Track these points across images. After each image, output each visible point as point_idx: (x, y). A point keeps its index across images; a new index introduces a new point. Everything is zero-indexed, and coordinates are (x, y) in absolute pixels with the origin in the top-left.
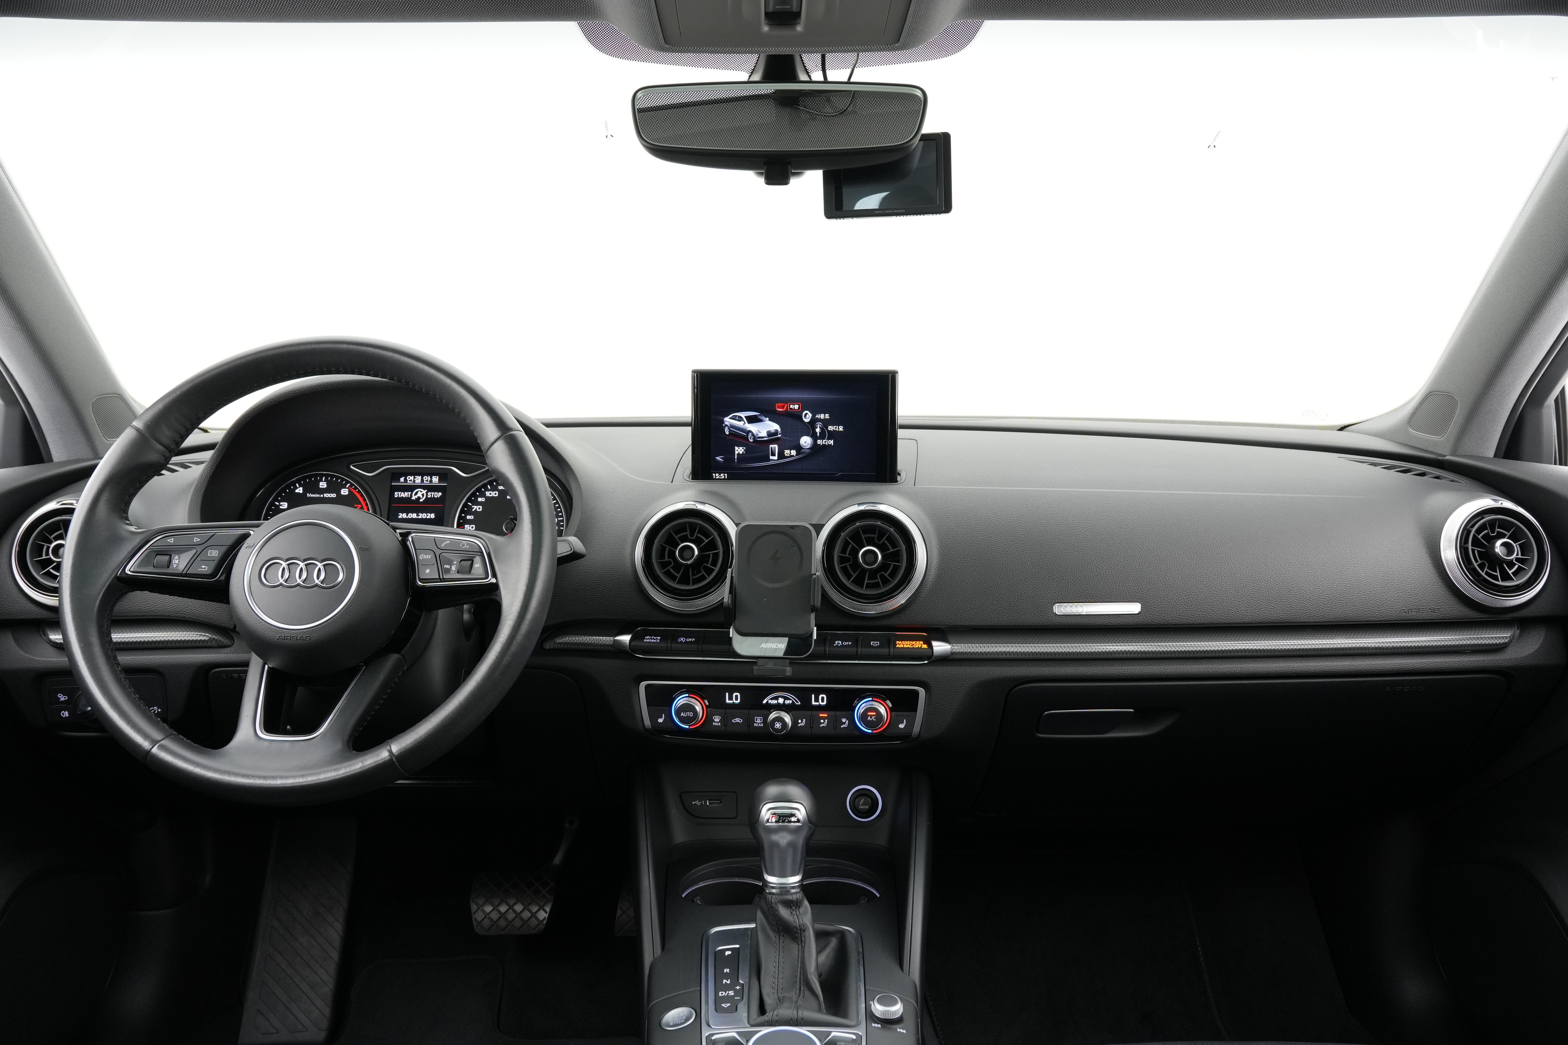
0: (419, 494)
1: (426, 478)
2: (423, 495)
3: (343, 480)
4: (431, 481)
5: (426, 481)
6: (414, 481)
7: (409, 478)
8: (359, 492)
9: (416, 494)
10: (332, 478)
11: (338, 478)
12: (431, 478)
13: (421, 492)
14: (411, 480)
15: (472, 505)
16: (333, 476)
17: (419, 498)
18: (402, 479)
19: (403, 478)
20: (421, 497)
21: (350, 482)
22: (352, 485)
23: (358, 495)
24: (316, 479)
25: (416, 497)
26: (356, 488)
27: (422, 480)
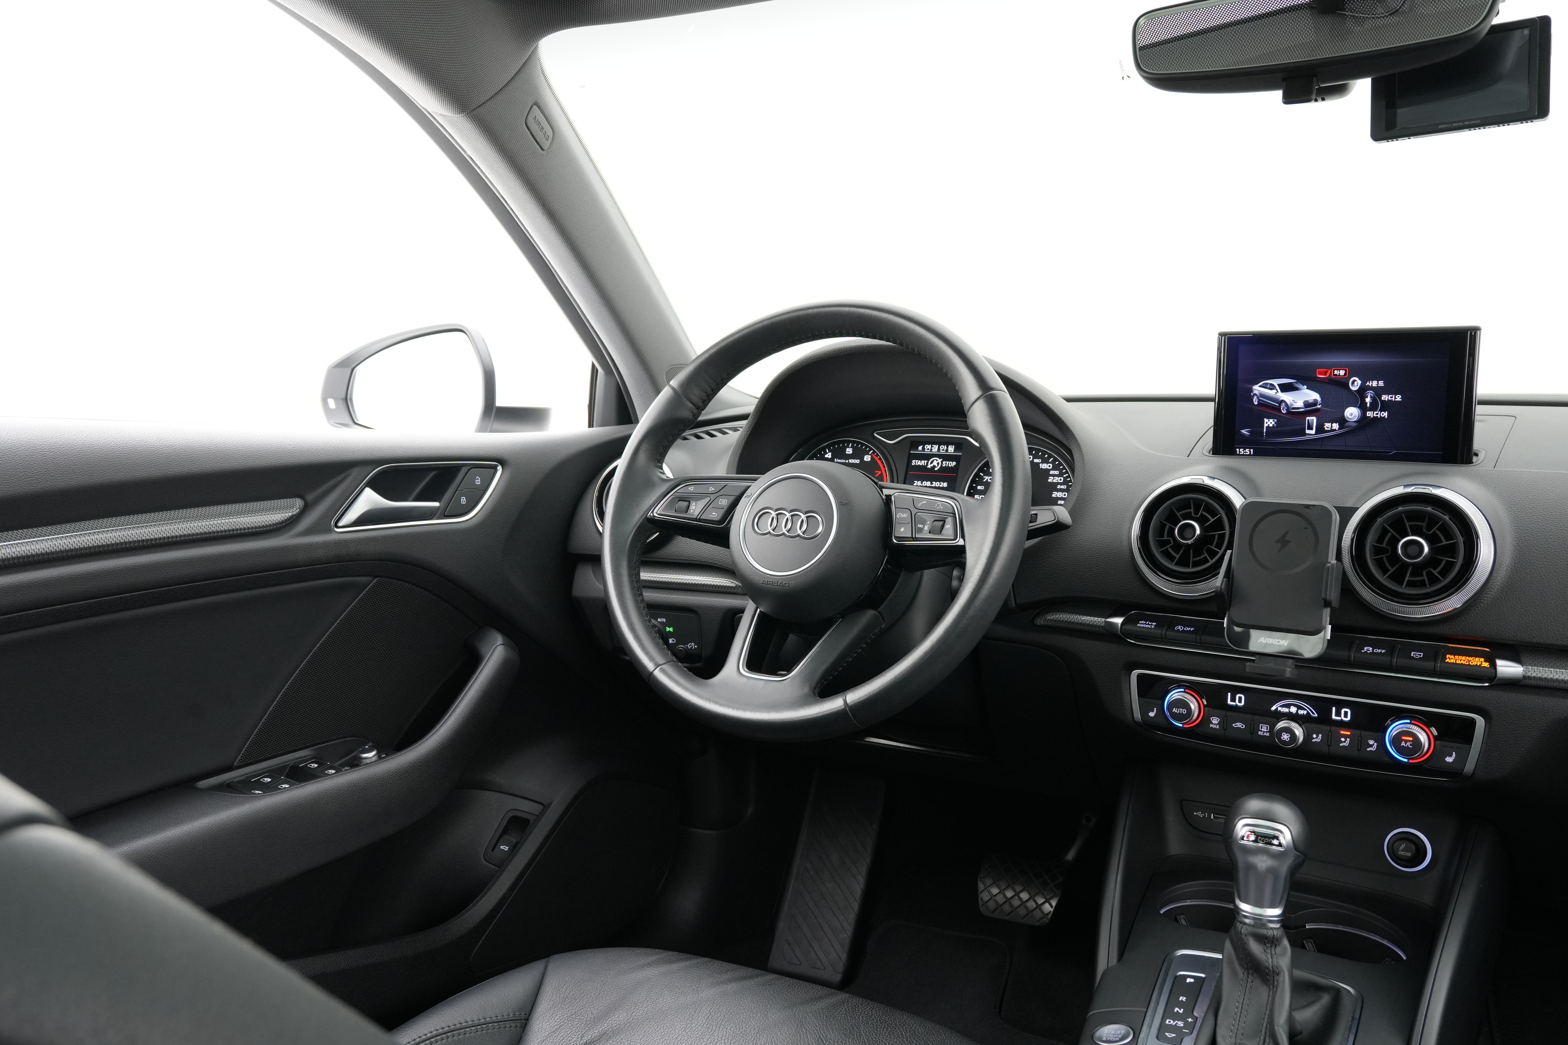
0: (935, 463)
1: (942, 447)
2: (938, 464)
3: (867, 446)
4: (947, 450)
5: (942, 450)
6: (931, 449)
7: (927, 447)
8: (880, 459)
9: (932, 462)
10: (857, 445)
11: (863, 444)
12: (947, 447)
13: (937, 460)
14: (928, 449)
15: (984, 476)
16: (858, 443)
17: (934, 467)
18: (920, 448)
19: (922, 446)
20: (937, 466)
21: (872, 449)
22: (874, 452)
23: (879, 462)
24: (843, 445)
25: (932, 465)
26: (877, 455)
27: (939, 449)
